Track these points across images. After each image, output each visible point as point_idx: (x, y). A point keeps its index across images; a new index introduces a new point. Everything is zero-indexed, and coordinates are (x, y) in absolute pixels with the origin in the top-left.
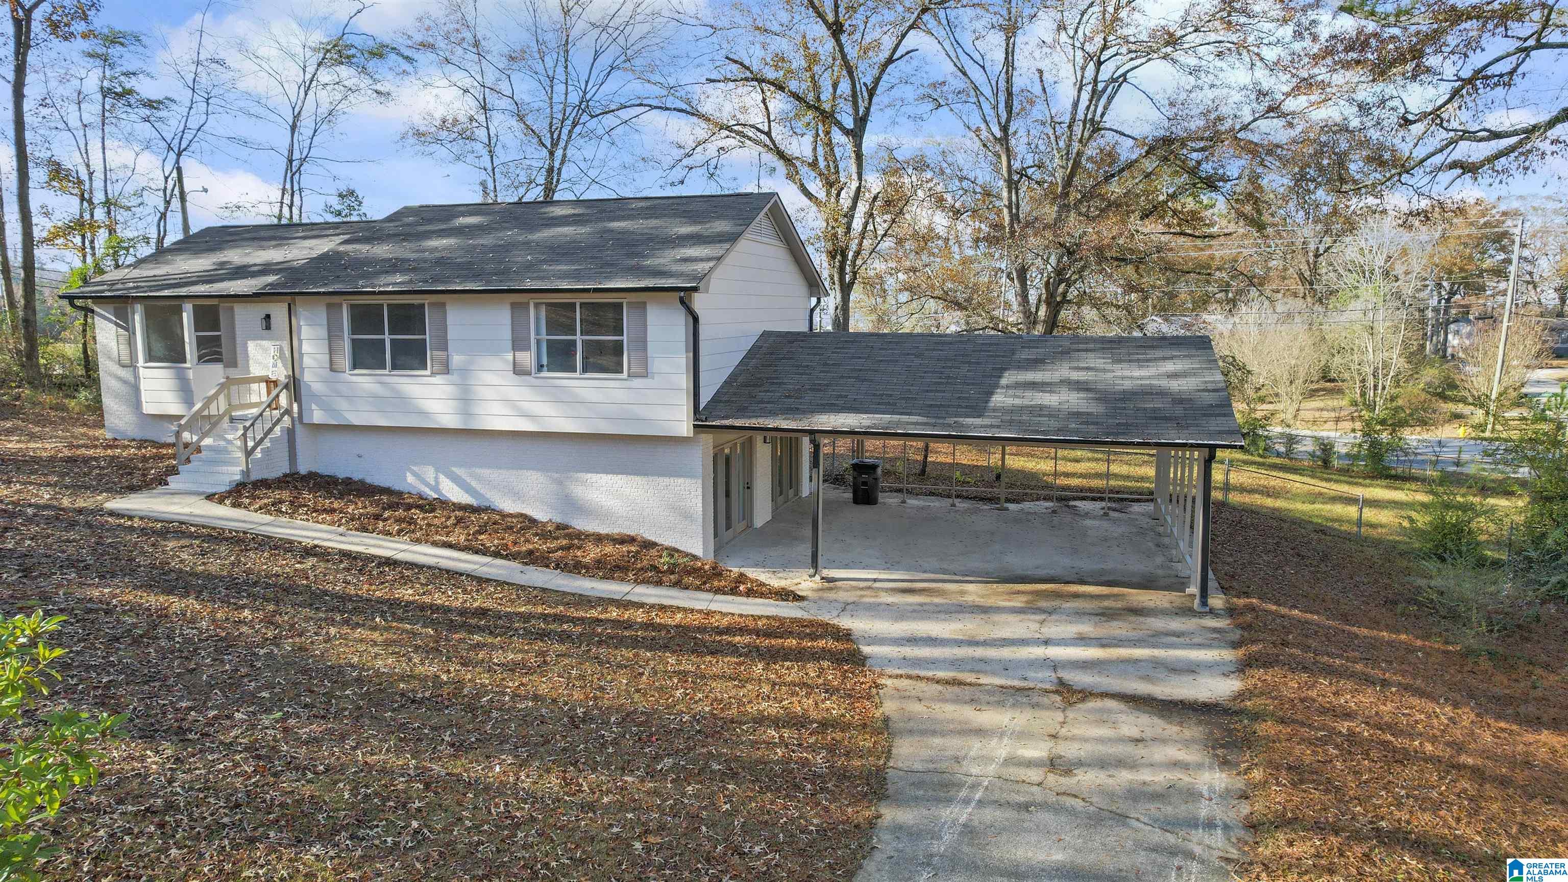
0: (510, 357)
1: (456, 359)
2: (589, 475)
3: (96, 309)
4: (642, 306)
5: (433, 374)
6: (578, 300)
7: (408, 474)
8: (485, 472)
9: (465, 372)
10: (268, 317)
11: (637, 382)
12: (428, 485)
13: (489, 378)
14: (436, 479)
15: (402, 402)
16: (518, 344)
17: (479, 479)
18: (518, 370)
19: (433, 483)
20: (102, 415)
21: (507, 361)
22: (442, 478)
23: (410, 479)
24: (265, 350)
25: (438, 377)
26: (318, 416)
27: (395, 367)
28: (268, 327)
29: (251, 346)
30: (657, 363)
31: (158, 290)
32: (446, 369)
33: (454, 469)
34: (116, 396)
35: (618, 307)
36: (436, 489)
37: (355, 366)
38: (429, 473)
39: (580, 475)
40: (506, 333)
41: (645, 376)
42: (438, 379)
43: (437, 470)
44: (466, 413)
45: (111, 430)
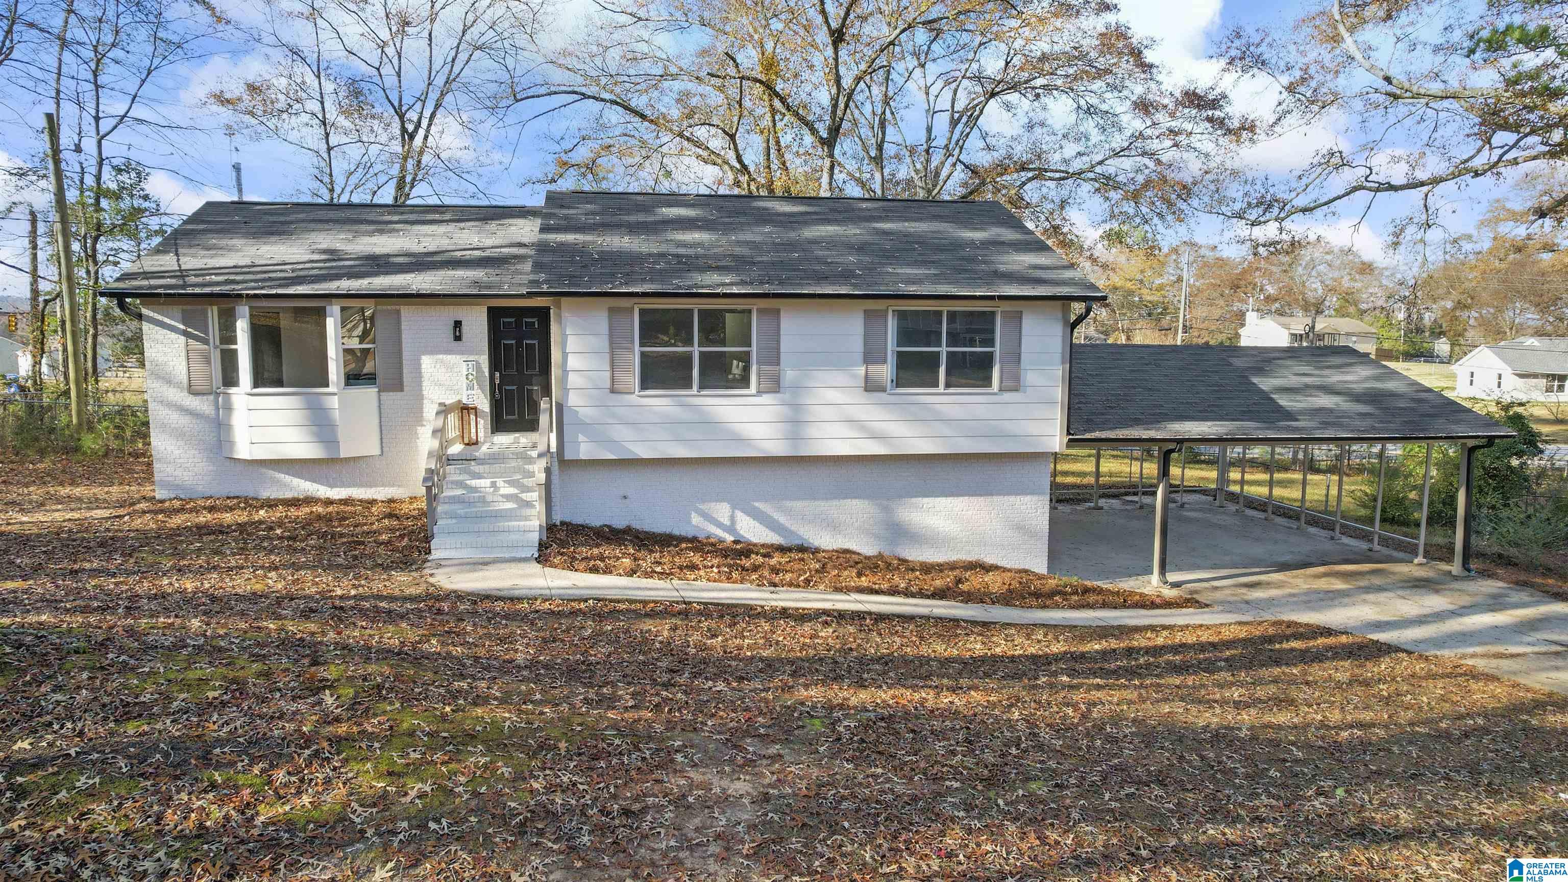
0: (861, 370)
1: (789, 375)
2: (926, 500)
3: (145, 311)
4: (1019, 316)
5: (760, 392)
6: (945, 307)
7: (693, 515)
8: (798, 505)
9: (797, 388)
10: (458, 324)
11: (1008, 396)
12: (720, 525)
13: (832, 395)
14: (732, 518)
15: (710, 425)
16: (871, 356)
17: (788, 512)
18: (871, 386)
19: (727, 522)
20: (149, 465)
21: (855, 376)
22: (739, 515)
23: (696, 519)
24: (450, 368)
25: (765, 396)
26: (585, 450)
27: (702, 387)
28: (458, 338)
29: (427, 362)
30: (1030, 377)
31: (280, 286)
32: (774, 385)
33: (757, 504)
34: (179, 434)
35: (990, 317)
36: (731, 529)
37: (644, 385)
38: (722, 512)
39: (914, 500)
40: (857, 344)
41: (1016, 389)
42: (766, 399)
43: (734, 507)
44: (795, 437)
45: (166, 485)
